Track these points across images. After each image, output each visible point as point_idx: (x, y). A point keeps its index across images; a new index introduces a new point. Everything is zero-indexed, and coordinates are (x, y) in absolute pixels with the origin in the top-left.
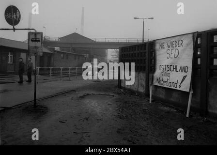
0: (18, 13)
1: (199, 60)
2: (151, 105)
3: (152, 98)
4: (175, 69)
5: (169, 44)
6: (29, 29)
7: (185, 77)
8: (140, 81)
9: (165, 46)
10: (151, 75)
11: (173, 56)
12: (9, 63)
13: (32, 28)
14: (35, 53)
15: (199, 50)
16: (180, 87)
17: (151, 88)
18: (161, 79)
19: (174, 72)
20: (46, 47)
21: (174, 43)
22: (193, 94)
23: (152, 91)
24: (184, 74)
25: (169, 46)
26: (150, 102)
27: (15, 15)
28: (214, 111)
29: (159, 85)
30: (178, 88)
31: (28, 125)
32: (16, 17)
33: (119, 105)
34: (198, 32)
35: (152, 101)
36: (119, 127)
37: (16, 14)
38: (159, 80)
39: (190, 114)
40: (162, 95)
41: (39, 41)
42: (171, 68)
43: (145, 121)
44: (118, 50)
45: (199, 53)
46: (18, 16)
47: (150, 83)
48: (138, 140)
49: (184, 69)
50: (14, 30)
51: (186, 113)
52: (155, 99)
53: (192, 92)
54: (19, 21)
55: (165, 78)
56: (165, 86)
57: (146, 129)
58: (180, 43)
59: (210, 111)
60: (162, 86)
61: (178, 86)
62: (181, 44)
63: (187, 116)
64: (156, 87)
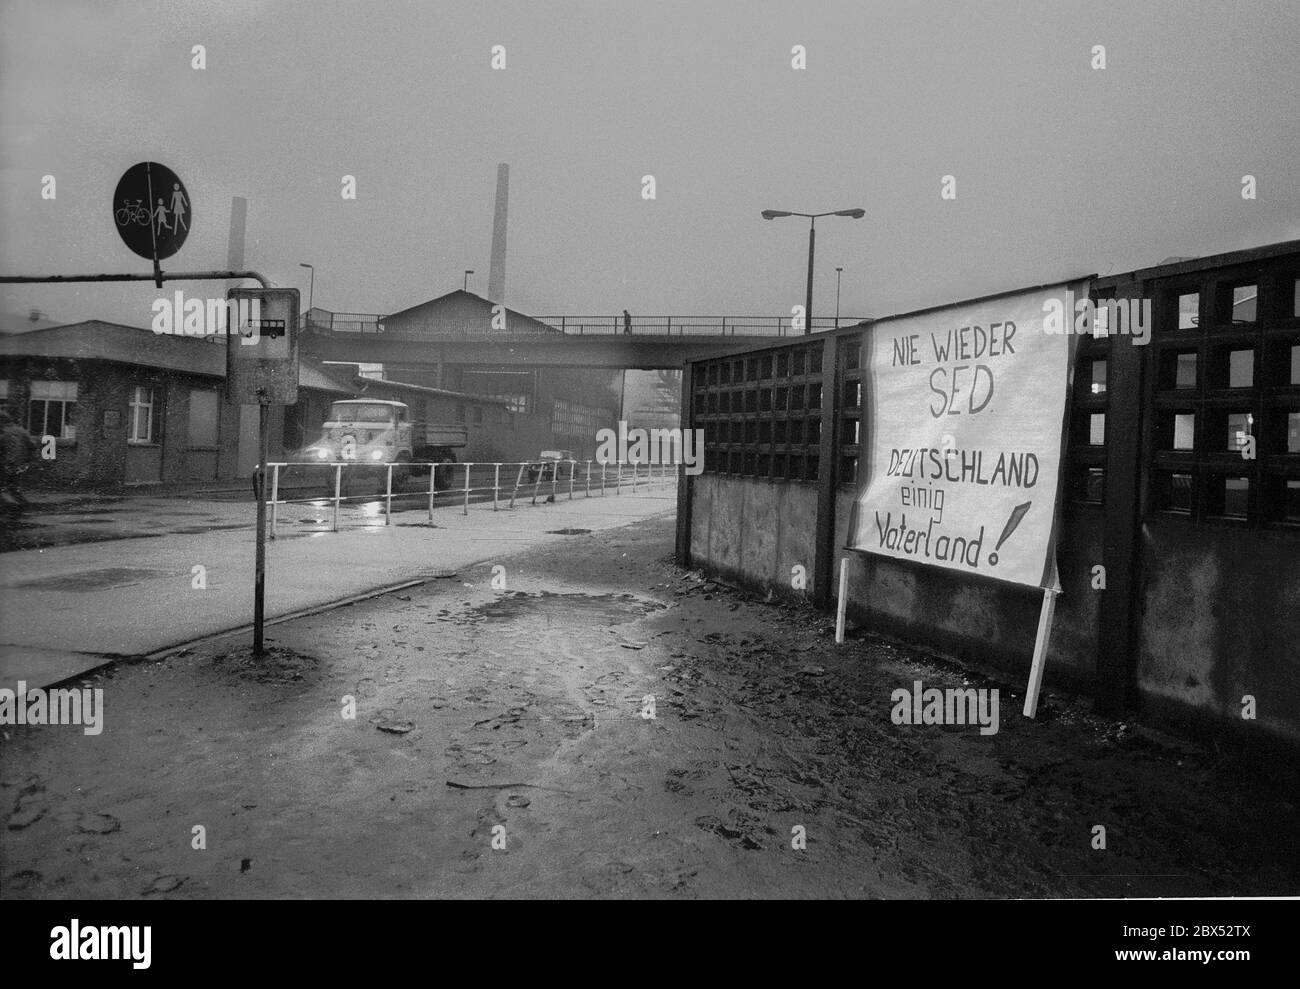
0: (177, 195)
1: (1097, 423)
2: (842, 652)
3: (848, 616)
4: (971, 467)
5: (942, 342)
6: (232, 275)
7: (1020, 511)
8: (789, 531)
9: (924, 350)
10: (843, 500)
11: (960, 401)
12: (135, 439)
13: (246, 269)
14: (262, 393)
15: (1099, 369)
16: (993, 560)
17: (843, 568)
18: (896, 523)
19: (969, 487)
20: (314, 364)
21: (969, 337)
22: (1059, 600)
23: (850, 580)
24: (1016, 495)
25: (941, 354)
26: (839, 638)
27: (162, 210)
28: (1168, 691)
29: (884, 551)
30: (984, 569)
31: (221, 741)
32: (170, 217)
33: (676, 650)
34: (1093, 278)
35: (848, 634)
36: (679, 763)
37: (167, 205)
38: (884, 527)
39: (1041, 699)
40: (900, 603)
41: (280, 332)
42: (952, 464)
43: (810, 733)
44: (678, 375)
45: (1096, 388)
46: (179, 210)
47: (840, 540)
48: (770, 831)
49: (1017, 471)
50: (159, 278)
51: (1022, 695)
52: (862, 621)
53: (1057, 589)
54: (182, 235)
55: (918, 518)
56: (919, 557)
57: (815, 773)
58: (999, 333)
59: (1148, 686)
60: (901, 555)
61: (984, 558)
62: (1006, 340)
63: (1029, 710)
64: (872, 561)
